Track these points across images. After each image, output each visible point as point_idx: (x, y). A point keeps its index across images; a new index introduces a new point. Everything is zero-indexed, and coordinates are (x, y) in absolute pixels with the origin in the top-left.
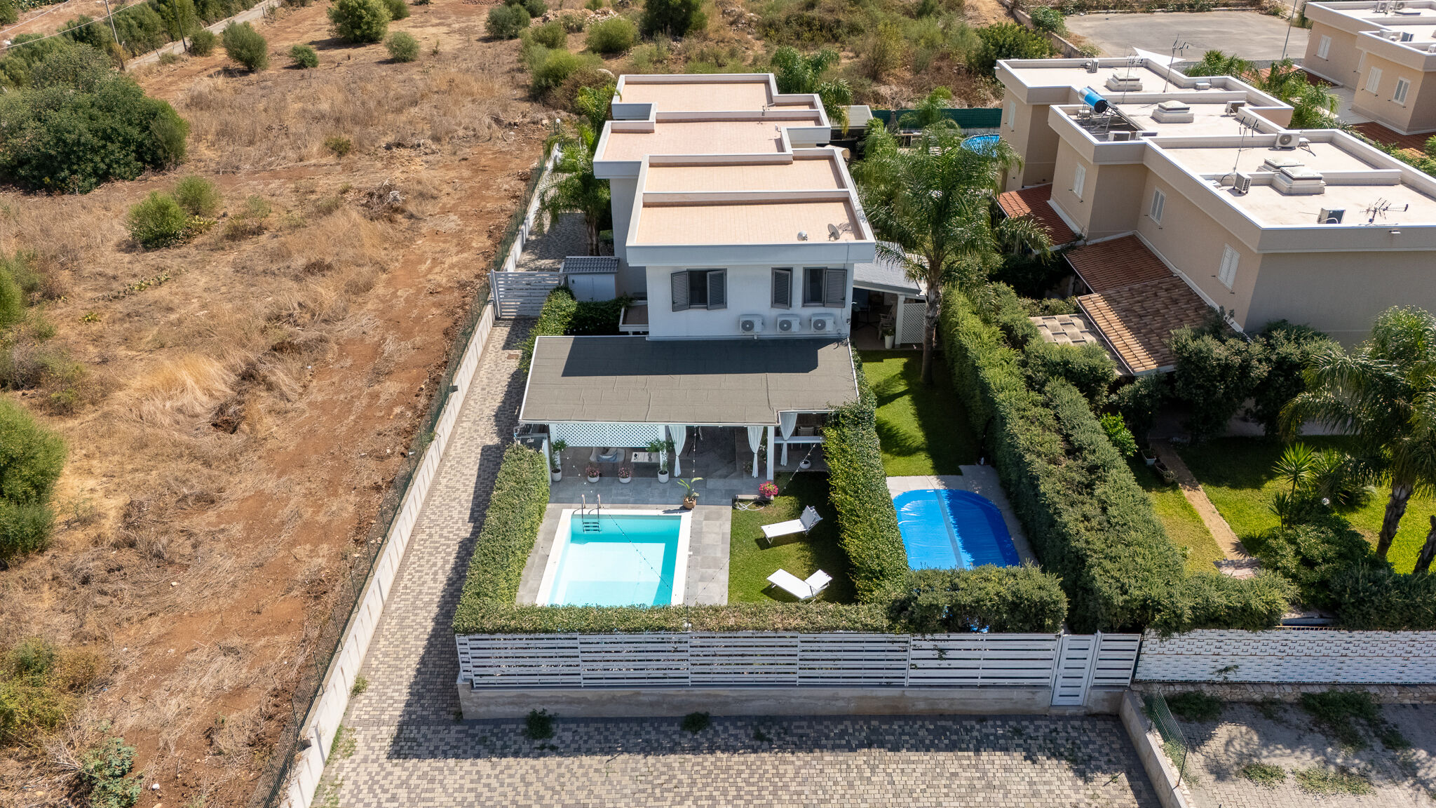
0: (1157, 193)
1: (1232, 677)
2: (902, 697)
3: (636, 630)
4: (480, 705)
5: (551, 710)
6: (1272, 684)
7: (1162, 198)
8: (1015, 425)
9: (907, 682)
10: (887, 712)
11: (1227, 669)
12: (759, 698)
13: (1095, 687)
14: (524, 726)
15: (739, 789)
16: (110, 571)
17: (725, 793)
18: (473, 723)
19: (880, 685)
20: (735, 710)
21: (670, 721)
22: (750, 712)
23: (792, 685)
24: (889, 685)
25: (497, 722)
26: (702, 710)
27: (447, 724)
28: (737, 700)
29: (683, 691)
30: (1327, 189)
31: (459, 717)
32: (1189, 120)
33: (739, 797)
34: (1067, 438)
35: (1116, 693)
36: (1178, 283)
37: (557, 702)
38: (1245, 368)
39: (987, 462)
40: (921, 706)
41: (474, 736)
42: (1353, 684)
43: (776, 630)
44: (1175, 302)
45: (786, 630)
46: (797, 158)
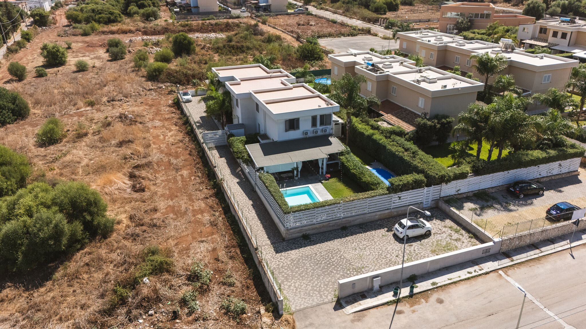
0: (393, 87)
1: (459, 192)
2: (391, 212)
3: (330, 205)
4: (290, 235)
5: (308, 232)
6: (467, 192)
7: (395, 88)
8: (389, 147)
9: (392, 208)
10: (388, 217)
11: (458, 190)
12: (358, 219)
13: (432, 200)
14: (302, 239)
15: (364, 238)
16: (143, 232)
17: (361, 239)
18: (289, 240)
19: (386, 210)
20: (352, 224)
21: (338, 229)
22: (356, 224)
23: (366, 214)
24: (388, 209)
25: (295, 239)
26: (344, 225)
27: (282, 242)
28: (353, 221)
29: (340, 220)
30: (438, 81)
31: (284, 240)
32: (392, 68)
33: (365, 240)
34: (403, 148)
35: (436, 201)
36: (406, 110)
37: (309, 230)
38: (435, 126)
39: (377, 161)
40: (395, 213)
41: (291, 243)
42: (483, 189)
43: (363, 199)
44: (408, 114)
45: (365, 198)
46: (294, 87)
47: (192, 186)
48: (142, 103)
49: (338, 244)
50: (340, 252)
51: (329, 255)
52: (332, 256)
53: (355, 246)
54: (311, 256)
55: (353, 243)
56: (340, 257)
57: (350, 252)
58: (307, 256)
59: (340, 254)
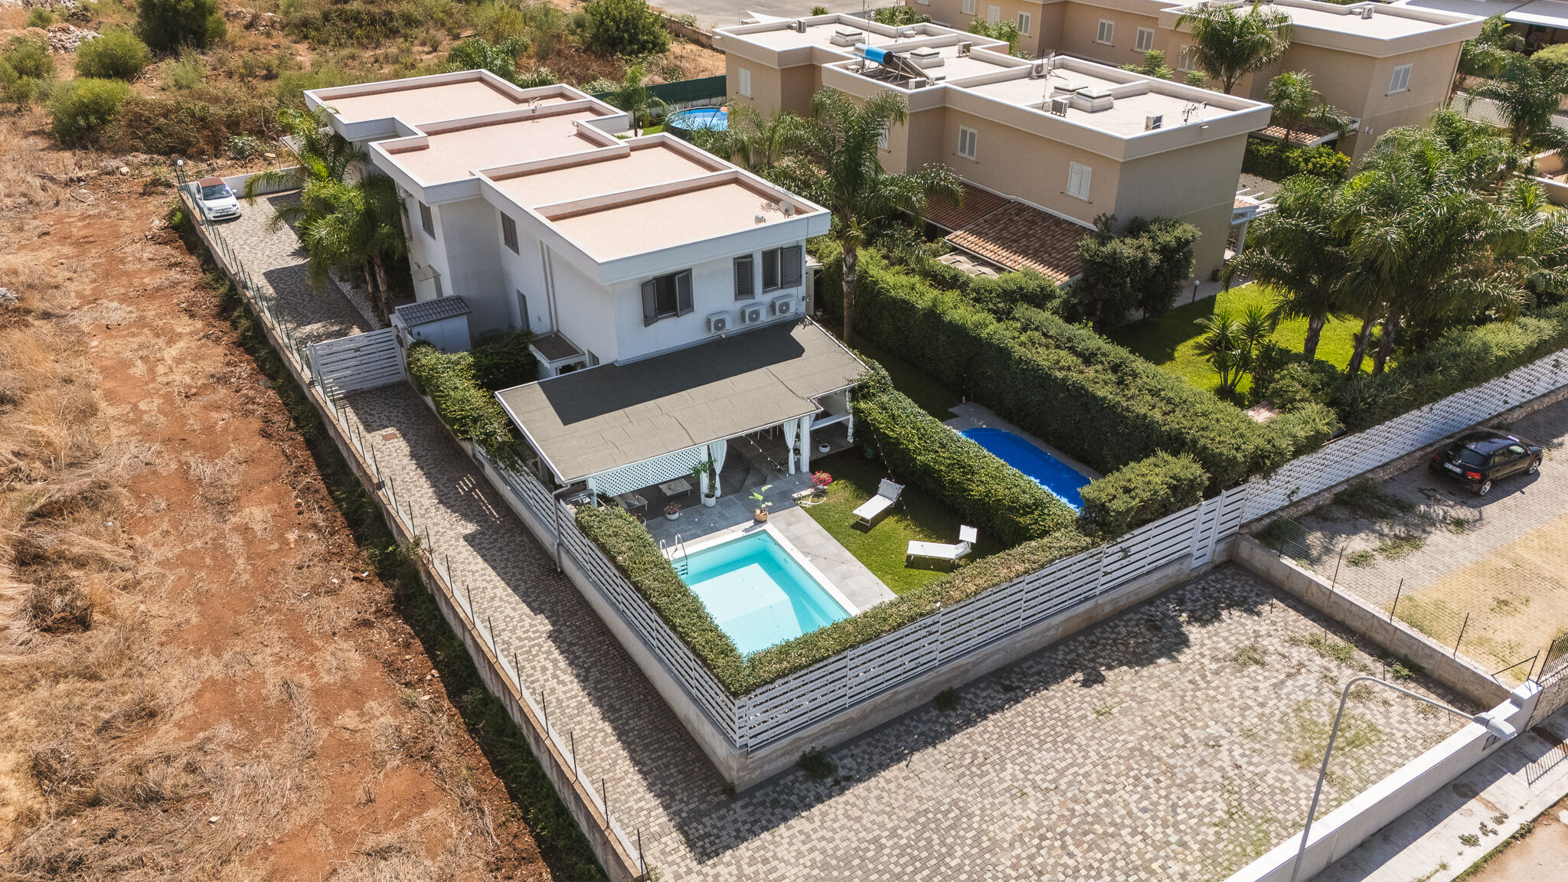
0: (964, 133)
1: (1295, 499)
2: (1096, 606)
4: (754, 769)
5: (818, 745)
7: (972, 135)
8: (1019, 351)
9: (1097, 591)
10: (1084, 625)
11: (1293, 492)
12: (991, 654)
13: (1219, 541)
14: (801, 773)
15: (1037, 736)
17: (1030, 745)
18: (751, 791)
19: (1081, 602)
20: (973, 674)
21: (925, 708)
22: (985, 672)
23: (1015, 630)
24: (1087, 599)
25: (773, 781)
26: (945, 687)
27: (726, 805)
28: (975, 664)
29: (933, 674)
30: (1116, 103)
31: (730, 791)
32: (940, 65)
33: (1043, 742)
34: (1072, 350)
35: (1232, 540)
36: (1021, 209)
37: (825, 734)
38: (1144, 261)
39: (968, 400)
40: (1108, 609)
41: (763, 803)
42: (1357, 476)
43: (1011, 579)
44: (1034, 223)
45: (1018, 576)
46: (633, 149)
47: (293, 573)
48: (47, 234)
49: (950, 782)
50: (970, 816)
51: (929, 840)
52: (943, 843)
53: (1014, 778)
54: (863, 859)
55: (1003, 769)
56: (977, 840)
57: (1005, 808)
58: (847, 860)
59: (970, 828)
